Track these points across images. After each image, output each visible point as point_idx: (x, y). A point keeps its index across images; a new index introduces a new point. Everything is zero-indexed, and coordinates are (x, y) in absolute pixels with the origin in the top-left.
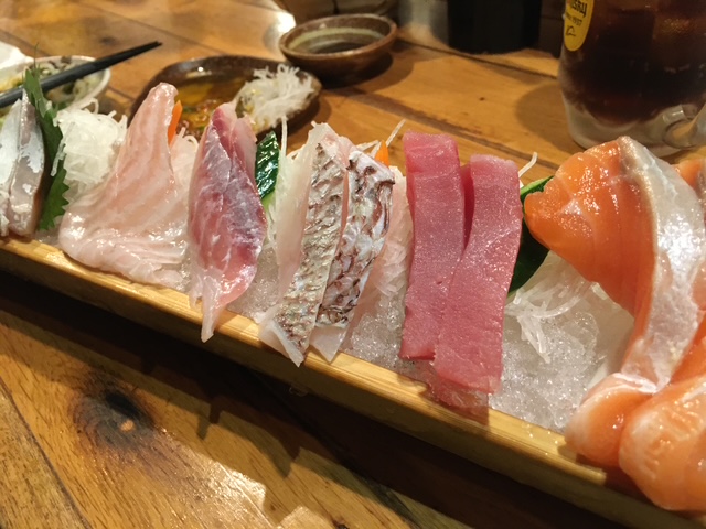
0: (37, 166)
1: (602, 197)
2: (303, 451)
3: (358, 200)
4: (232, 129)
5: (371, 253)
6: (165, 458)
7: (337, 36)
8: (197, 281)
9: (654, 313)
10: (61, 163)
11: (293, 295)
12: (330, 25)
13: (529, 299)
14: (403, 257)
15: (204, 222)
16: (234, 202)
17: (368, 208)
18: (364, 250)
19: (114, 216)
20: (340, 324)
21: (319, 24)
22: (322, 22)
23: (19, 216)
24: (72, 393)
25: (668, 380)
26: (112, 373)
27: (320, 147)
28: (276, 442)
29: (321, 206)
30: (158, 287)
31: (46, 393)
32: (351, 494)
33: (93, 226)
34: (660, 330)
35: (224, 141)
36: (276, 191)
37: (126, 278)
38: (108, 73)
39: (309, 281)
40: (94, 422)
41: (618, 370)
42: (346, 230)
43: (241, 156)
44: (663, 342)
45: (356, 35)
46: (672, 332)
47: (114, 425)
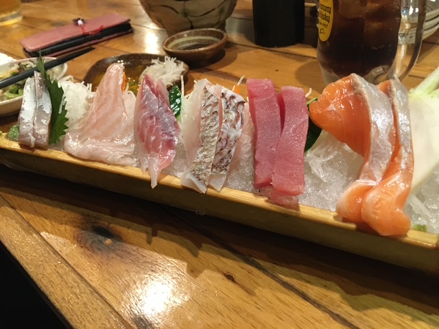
0: (48, 109)
1: (345, 102)
2: (204, 245)
3: (228, 112)
4: (156, 84)
5: (236, 137)
6: (131, 254)
7: (193, 41)
8: (145, 160)
9: (372, 150)
10: (64, 107)
11: (198, 160)
12: (189, 35)
13: (314, 154)
14: (250, 140)
15: (146, 131)
16: (161, 119)
17: (233, 115)
18: (232, 136)
19: (95, 132)
20: (223, 172)
21: (183, 35)
22: (185, 33)
23: (41, 136)
24: (74, 229)
25: (381, 179)
26: (94, 218)
27: (205, 88)
28: (189, 242)
29: (208, 117)
30: (123, 166)
31: (59, 230)
32: (231, 261)
33: (83, 139)
34: (376, 157)
35: (153, 90)
36: (181, 114)
37: (105, 163)
38: (66, 65)
39: (205, 153)
40: (89, 242)
41: (358, 179)
42: (222, 127)
43: (163, 97)
44: (377, 162)
45: (204, 40)
46: (380, 157)
47: (101, 242)
